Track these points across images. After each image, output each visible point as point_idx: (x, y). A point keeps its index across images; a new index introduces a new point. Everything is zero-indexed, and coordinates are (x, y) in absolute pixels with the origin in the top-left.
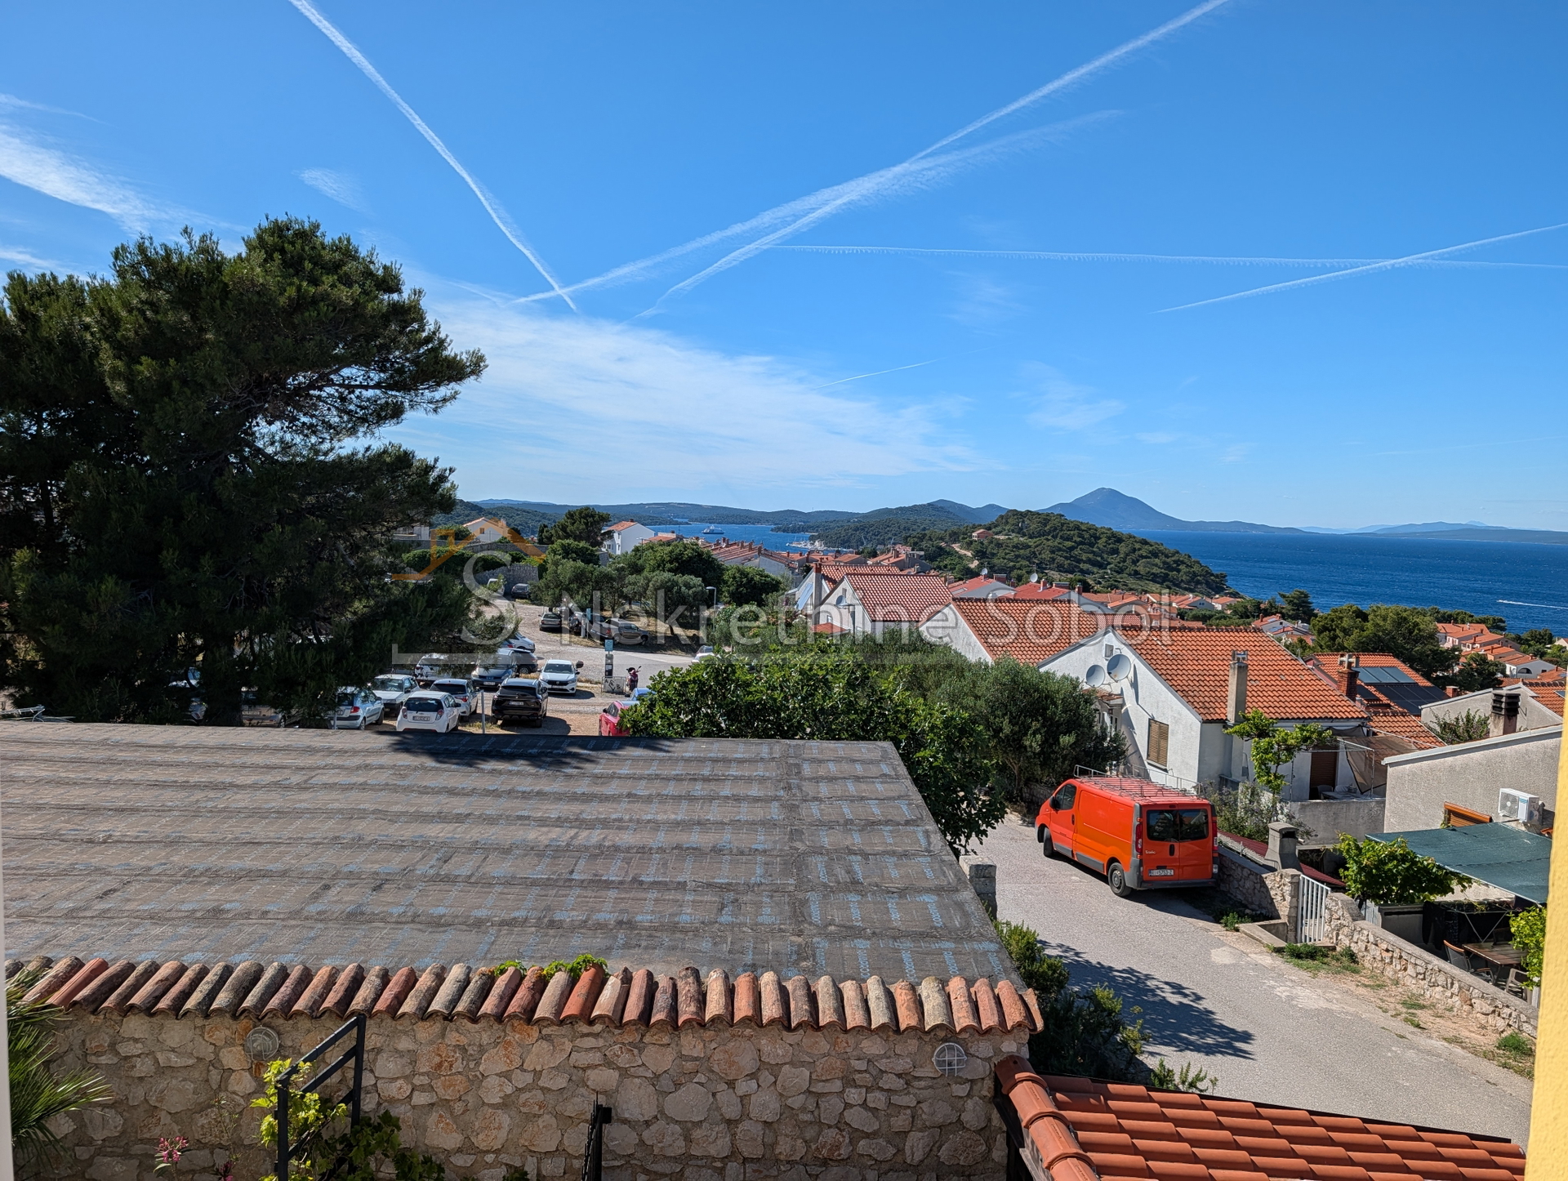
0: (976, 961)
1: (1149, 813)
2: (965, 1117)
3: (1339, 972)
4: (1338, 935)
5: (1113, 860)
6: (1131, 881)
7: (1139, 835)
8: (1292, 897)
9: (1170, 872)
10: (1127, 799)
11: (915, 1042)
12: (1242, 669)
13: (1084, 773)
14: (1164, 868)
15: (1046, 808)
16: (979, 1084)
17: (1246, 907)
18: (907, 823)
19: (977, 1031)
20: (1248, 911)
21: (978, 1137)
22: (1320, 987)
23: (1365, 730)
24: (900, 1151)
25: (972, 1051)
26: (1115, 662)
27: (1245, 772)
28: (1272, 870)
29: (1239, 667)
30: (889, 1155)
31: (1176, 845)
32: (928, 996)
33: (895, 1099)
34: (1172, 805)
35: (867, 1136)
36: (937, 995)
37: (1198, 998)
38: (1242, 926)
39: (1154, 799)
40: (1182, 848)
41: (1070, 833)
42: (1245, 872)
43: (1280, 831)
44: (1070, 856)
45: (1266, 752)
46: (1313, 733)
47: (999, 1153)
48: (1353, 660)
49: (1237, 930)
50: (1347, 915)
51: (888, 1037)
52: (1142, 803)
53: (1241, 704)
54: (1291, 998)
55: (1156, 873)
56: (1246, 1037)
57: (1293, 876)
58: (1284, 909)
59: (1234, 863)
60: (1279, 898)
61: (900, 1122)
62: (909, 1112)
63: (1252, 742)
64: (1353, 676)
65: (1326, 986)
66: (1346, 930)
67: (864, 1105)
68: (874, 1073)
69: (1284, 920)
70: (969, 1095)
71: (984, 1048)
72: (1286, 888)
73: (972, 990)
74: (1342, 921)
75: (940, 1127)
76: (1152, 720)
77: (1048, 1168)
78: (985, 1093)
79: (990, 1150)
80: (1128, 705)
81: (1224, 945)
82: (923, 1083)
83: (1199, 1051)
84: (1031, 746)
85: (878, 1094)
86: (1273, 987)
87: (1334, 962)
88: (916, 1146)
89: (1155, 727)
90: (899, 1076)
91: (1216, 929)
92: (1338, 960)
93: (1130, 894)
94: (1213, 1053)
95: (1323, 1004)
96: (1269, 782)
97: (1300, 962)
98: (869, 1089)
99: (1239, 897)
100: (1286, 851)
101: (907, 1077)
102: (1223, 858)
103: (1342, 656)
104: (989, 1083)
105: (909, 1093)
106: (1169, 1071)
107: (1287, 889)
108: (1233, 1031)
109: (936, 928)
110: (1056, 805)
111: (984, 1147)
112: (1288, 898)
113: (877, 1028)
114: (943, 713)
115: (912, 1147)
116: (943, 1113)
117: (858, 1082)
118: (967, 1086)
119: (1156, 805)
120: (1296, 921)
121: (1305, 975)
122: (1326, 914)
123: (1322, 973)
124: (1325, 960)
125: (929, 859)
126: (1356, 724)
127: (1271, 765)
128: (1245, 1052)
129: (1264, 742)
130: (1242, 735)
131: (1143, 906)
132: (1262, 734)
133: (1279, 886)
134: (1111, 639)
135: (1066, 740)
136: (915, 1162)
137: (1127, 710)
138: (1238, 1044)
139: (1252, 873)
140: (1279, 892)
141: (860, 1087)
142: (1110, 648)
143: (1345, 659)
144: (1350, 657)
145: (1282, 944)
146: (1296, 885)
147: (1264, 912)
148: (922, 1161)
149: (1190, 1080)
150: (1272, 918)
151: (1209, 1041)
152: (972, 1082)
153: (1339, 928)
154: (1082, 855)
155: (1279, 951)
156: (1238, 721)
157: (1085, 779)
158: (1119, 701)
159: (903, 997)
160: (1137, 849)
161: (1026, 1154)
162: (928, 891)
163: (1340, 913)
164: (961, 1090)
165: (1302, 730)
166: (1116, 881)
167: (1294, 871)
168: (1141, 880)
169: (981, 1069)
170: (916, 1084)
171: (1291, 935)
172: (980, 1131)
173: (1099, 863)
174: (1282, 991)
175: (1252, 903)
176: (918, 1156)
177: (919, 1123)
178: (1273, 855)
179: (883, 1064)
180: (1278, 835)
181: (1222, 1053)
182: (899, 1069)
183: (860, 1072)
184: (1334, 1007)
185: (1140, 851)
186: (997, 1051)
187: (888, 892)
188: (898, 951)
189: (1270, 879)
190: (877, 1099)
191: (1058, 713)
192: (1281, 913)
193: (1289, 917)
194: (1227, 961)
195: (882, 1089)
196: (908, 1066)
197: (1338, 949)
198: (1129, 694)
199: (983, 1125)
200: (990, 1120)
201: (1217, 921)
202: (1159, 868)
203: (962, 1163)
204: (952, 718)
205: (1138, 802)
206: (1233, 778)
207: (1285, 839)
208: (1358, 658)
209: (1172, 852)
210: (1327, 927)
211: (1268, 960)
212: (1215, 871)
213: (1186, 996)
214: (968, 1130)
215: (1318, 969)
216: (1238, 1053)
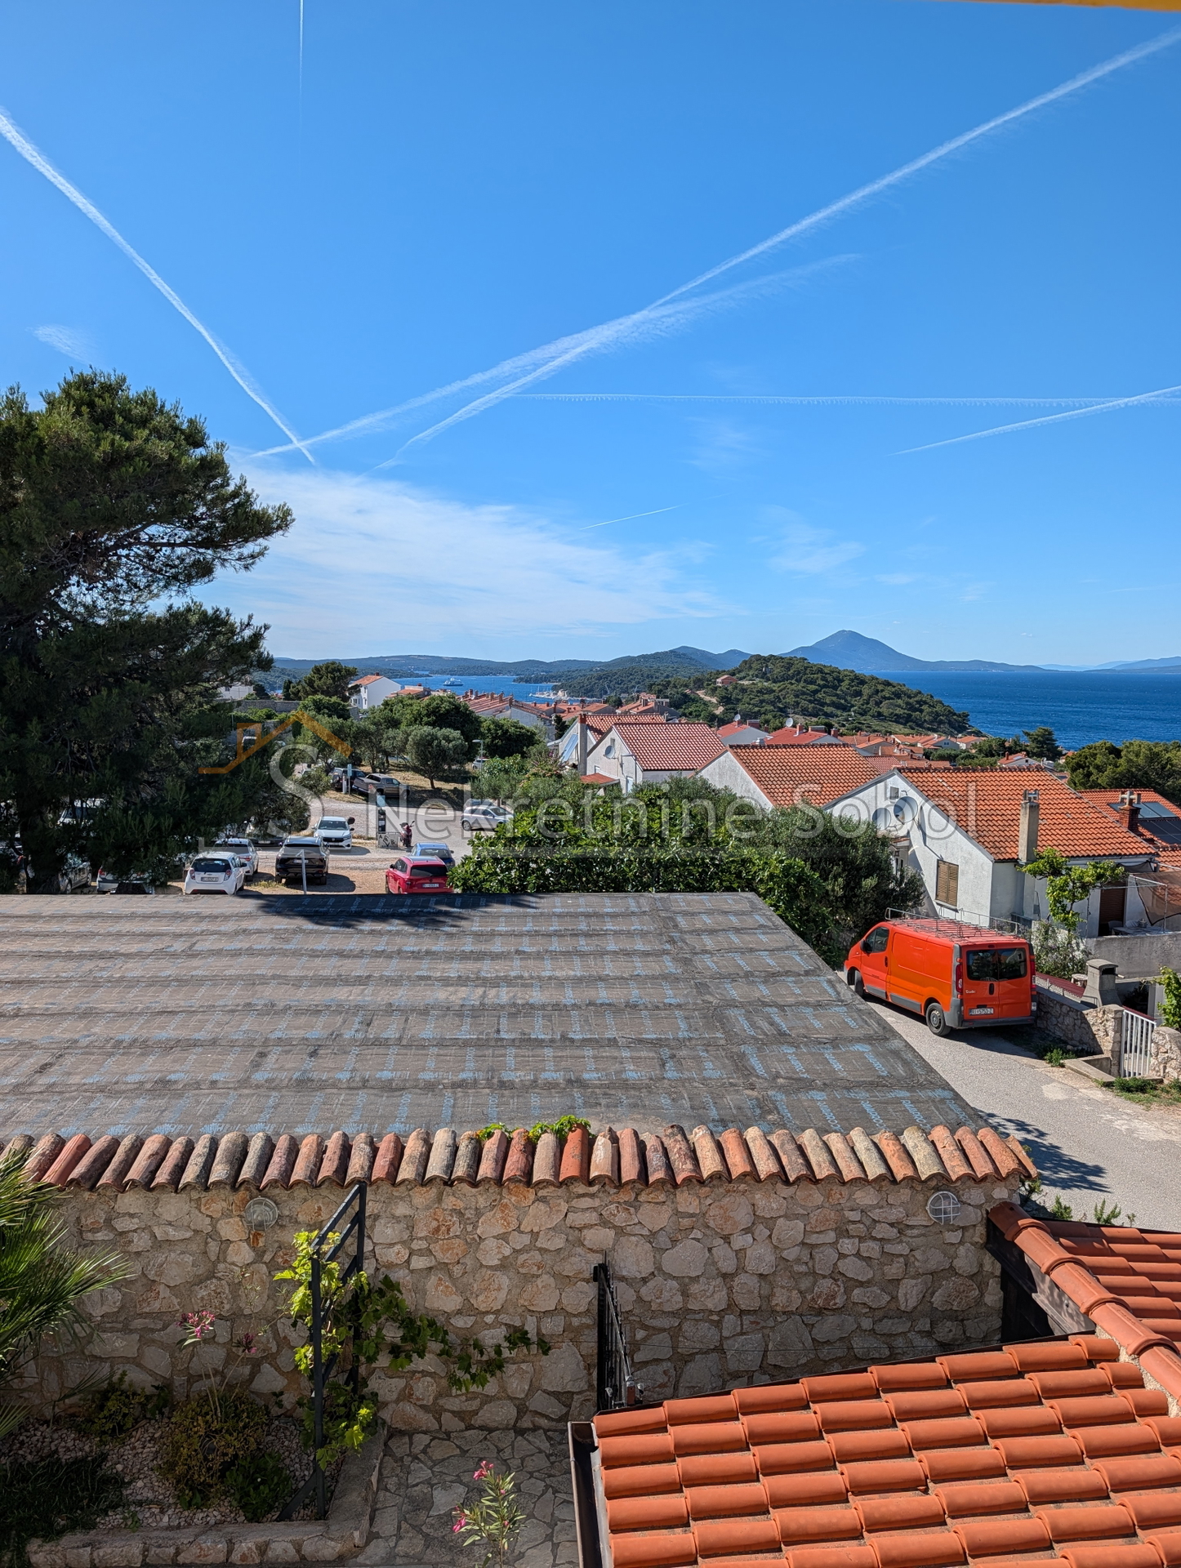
0: (938, 1109)
1: (968, 953)
2: (957, 1263)
3: (1171, 1104)
4: (1165, 1068)
5: (931, 1000)
6: (951, 1020)
7: (959, 976)
8: (1116, 1032)
9: (990, 1011)
10: (945, 941)
11: (908, 1191)
12: (1034, 808)
13: (895, 915)
14: (985, 1006)
15: (855, 951)
16: (971, 1231)
17: (1066, 1043)
18: (807, 973)
19: (971, 1179)
20: (1069, 1047)
21: (971, 1282)
22: (1156, 1119)
23: (1153, 865)
24: (894, 1298)
25: (964, 1199)
26: (901, 805)
27: (1037, 910)
28: (1094, 1006)
29: (1031, 807)
30: (883, 1303)
31: (995, 984)
32: (916, 1146)
33: (888, 1248)
34: (991, 945)
35: (861, 1284)
36: (924, 1145)
37: (1042, 1134)
38: (1067, 1062)
39: (971, 940)
40: (1001, 986)
41: (883, 975)
42: (1065, 1009)
43: (1100, 968)
44: (884, 997)
45: (1062, 889)
46: (1105, 870)
47: (993, 1296)
48: (1135, 796)
49: (1063, 1066)
50: (1175, 1048)
51: (881, 1187)
52: (962, 943)
53: (1032, 842)
54: (1131, 1131)
55: (976, 1012)
56: (1098, 1171)
57: (1116, 1012)
58: (1107, 1044)
59: (1052, 1000)
60: (1101, 1034)
61: (894, 1270)
62: (902, 1260)
63: (1047, 880)
64: (1134, 812)
65: (1162, 1118)
66: (1174, 1063)
67: (858, 1255)
68: (868, 1223)
69: (1107, 1054)
70: (961, 1243)
71: (976, 1195)
72: (1108, 1024)
73: (956, 1137)
74: (1169, 1054)
75: (931, 1274)
76: (940, 861)
77: (1087, 1313)
78: (977, 1239)
79: (982, 1294)
80: (915, 847)
81: (1053, 1081)
82: (916, 1232)
83: (1056, 1186)
84: (833, 890)
85: (871, 1244)
86: (1111, 1121)
87: (1164, 1095)
88: (909, 1294)
89: (943, 867)
90: (892, 1225)
91: (1041, 1066)
92: (1168, 1092)
93: (950, 1034)
94: (1069, 1187)
95: (1165, 1137)
96: (1065, 919)
97: (1131, 1095)
98: (861, 1239)
99: (1058, 1033)
100: (1106, 987)
101: (900, 1227)
102: (1040, 996)
103: (1123, 793)
104: (981, 1230)
105: (901, 1242)
106: (1066, 1208)
107: (1111, 1025)
108: (1084, 1165)
109: (883, 1077)
110: (867, 948)
111: (977, 1292)
112: (1111, 1034)
113: (874, 1180)
114: (781, 862)
115: (905, 1295)
116: (936, 1260)
117: (851, 1233)
118: (959, 1233)
119: (975, 945)
120: (1118, 1055)
121: (1139, 1108)
122: (1152, 1048)
123: (1154, 1106)
124: (1156, 1092)
125: (845, 1009)
126: (1144, 860)
127: (1067, 902)
128: (1100, 1185)
129: (1059, 881)
130: (1034, 873)
131: (964, 1045)
132: (1056, 872)
133: (1103, 1023)
134: (897, 782)
135: (869, 882)
136: (909, 1309)
137: (914, 852)
138: (1091, 1178)
139: (1071, 1009)
140: (1101, 1028)
141: (853, 1237)
142: (895, 791)
143: (1126, 796)
144: (1132, 794)
145: (1111, 1079)
146: (1119, 1021)
147: (1085, 1047)
148: (915, 1308)
149: (1105, 1216)
150: (1094, 1053)
151: (1063, 1175)
152: (964, 1229)
153: (1166, 1062)
154: (896, 997)
155: (1108, 1085)
156: (1030, 860)
157: (897, 921)
158: (906, 843)
159: (892, 1147)
160: (958, 989)
161: (1041, 1299)
162: (859, 1040)
163: (1168, 1046)
164: (953, 1237)
165: (1095, 867)
166: (935, 1021)
167: (1115, 1007)
168: (962, 1019)
169: (975, 1216)
170: (909, 1232)
171: (1114, 1069)
172: (972, 1277)
173: (916, 1004)
174: (1121, 1125)
175: (1072, 1039)
176: (912, 1303)
177: (912, 1270)
178: (1092, 993)
179: (876, 1214)
180: (1098, 972)
181: (1078, 1187)
182: (892, 1218)
183: (854, 1222)
184: (1175, 1138)
185: (960, 991)
186: (989, 1198)
187: (820, 1043)
188: (856, 1101)
189: (1091, 1015)
190: (871, 1249)
191: (858, 854)
192: (1104, 1048)
193: (1112, 1051)
194: (1061, 1096)
195: (875, 1239)
196: (901, 1216)
197: (1166, 1082)
198: (916, 835)
199: (975, 1270)
200: (981, 1265)
201: (1041, 1057)
202: (979, 1007)
203: (955, 1308)
204: (790, 866)
205: (957, 943)
206: (1025, 916)
207: (1105, 976)
208: (1139, 795)
209: (991, 991)
210: (1153, 1061)
211: (1099, 1094)
212: (1034, 1008)
213: (1029, 1132)
214: (960, 1275)
215: (1149, 1101)
216: (1092, 1186)
